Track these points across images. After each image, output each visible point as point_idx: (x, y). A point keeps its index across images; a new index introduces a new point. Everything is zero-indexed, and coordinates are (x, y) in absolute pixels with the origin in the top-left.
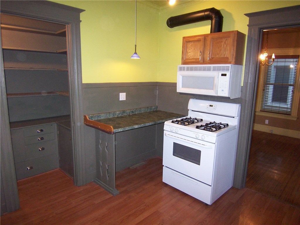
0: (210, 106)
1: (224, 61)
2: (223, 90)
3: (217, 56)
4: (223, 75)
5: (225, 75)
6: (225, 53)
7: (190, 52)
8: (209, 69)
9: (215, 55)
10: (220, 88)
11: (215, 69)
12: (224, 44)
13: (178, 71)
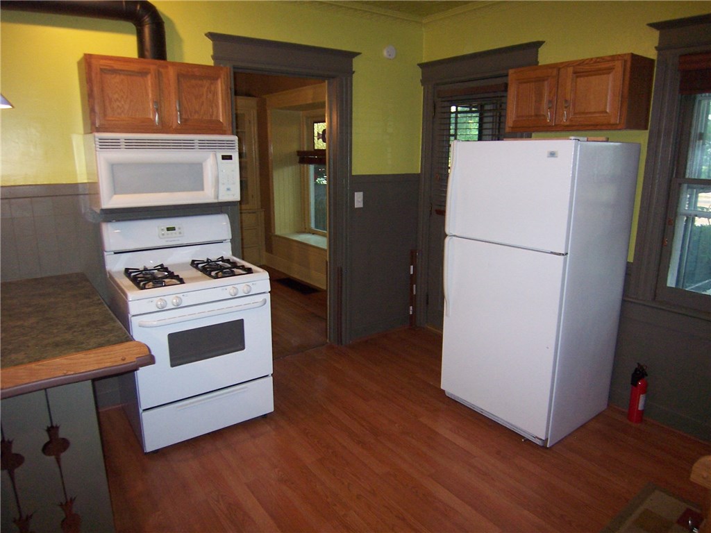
0: (168, 229)
1: (215, 128)
2: (228, 189)
3: (196, 117)
4: (224, 158)
5: (230, 158)
6: (213, 112)
7: (117, 99)
8: (189, 146)
9: (191, 114)
10: (223, 184)
11: (204, 146)
12: (207, 92)
13: (98, 149)
